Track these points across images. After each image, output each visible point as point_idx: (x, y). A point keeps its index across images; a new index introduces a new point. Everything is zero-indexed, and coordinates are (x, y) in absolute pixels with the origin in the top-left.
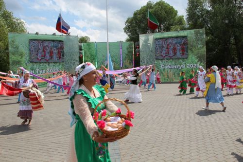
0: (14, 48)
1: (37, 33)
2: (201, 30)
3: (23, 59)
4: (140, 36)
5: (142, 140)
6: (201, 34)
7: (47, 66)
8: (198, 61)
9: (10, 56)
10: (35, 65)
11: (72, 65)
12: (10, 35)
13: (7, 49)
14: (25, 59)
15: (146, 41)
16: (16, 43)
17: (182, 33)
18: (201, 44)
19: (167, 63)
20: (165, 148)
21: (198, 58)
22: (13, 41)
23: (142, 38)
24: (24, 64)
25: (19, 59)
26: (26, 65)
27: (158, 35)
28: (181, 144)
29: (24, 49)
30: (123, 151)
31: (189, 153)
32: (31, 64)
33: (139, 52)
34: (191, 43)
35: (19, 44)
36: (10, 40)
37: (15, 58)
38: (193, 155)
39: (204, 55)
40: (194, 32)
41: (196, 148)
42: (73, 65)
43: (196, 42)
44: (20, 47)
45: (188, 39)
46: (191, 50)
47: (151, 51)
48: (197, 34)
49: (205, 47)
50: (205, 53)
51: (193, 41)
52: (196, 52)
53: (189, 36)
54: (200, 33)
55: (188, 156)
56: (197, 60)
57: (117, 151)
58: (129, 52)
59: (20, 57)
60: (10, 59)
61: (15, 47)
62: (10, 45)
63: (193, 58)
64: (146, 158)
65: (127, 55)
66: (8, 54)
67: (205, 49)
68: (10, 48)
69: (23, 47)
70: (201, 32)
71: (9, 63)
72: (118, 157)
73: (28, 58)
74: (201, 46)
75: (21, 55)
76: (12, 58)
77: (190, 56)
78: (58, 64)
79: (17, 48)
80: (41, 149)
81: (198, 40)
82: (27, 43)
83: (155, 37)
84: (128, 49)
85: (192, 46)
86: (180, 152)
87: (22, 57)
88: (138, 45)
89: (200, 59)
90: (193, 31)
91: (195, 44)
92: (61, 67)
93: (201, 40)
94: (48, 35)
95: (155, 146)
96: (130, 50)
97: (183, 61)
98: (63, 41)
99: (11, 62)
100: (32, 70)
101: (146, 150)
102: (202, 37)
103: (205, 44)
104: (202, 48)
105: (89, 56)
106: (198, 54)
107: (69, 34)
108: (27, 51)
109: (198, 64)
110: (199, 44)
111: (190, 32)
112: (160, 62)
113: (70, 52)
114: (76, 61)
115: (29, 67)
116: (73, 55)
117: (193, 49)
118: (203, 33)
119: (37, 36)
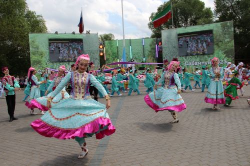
0: (34, 48)
2: (229, 23)
3: (44, 59)
6: (229, 27)
7: (67, 65)
8: (225, 57)
9: (31, 56)
10: (55, 64)
12: (31, 36)
14: (45, 59)
15: (169, 37)
16: (36, 43)
17: (206, 27)
18: (229, 37)
19: (192, 60)
21: (225, 53)
22: (33, 42)
23: (165, 33)
24: (45, 64)
25: (40, 59)
26: (46, 64)
27: (181, 30)
29: (44, 48)
32: (51, 64)
33: (161, 48)
34: (218, 37)
35: (38, 43)
36: (30, 40)
37: (35, 57)
39: (232, 49)
40: (220, 26)
43: (222, 36)
44: (40, 47)
45: (214, 32)
46: (217, 44)
47: (174, 47)
48: (223, 27)
49: (233, 41)
50: (234, 48)
51: (220, 36)
52: (223, 47)
53: (215, 29)
56: (224, 55)
58: (152, 49)
59: (40, 57)
60: (31, 59)
61: (35, 46)
62: (30, 46)
63: (220, 53)
65: (150, 52)
66: (29, 54)
67: (233, 43)
68: (31, 48)
69: (43, 46)
70: (228, 24)
71: (30, 62)
73: (48, 58)
74: (228, 40)
75: (41, 55)
76: (33, 58)
77: (216, 52)
79: (37, 48)
81: (225, 34)
82: (47, 42)
83: (178, 33)
84: (151, 45)
85: (218, 40)
87: (42, 57)
88: (161, 41)
89: (227, 54)
90: (219, 24)
91: (221, 38)
93: (229, 34)
94: (68, 34)
96: (153, 47)
97: (209, 57)
98: (82, 40)
102: (230, 30)
103: (233, 38)
104: (230, 42)
105: (111, 53)
106: (225, 49)
107: (88, 32)
108: (48, 51)
109: (225, 60)
110: (226, 38)
111: (216, 25)
112: (184, 58)
113: (89, 50)
114: (96, 59)
115: (49, 67)
116: (93, 53)
117: (220, 44)
118: (231, 26)
119: (56, 35)
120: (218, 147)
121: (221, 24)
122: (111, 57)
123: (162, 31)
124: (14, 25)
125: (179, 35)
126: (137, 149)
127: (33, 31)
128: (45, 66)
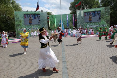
0: (17, 18)
1: (27, 11)
3: (21, 23)
4: (77, 11)
5: (78, 62)
6: (108, 10)
7: (32, 26)
9: (15, 22)
10: (27, 26)
12: (15, 12)
13: (14, 19)
15: (80, 14)
16: (18, 16)
17: (98, 9)
18: (108, 14)
19: (91, 24)
20: (89, 66)
21: (106, 21)
22: (16, 15)
23: (78, 12)
24: (22, 26)
25: (19, 23)
26: (23, 26)
27: (86, 11)
28: (97, 64)
29: (21, 18)
30: (69, 66)
31: (101, 68)
32: (25, 26)
33: (76, 19)
36: (15, 15)
37: (17, 23)
38: (103, 69)
40: (104, 9)
41: (104, 66)
42: (45, 26)
44: (20, 18)
46: (103, 17)
47: (82, 18)
48: (106, 9)
50: (110, 19)
51: (104, 13)
52: (105, 19)
54: (108, 9)
55: (101, 70)
56: (106, 23)
57: (66, 67)
59: (20, 22)
60: (15, 24)
62: (15, 17)
63: (104, 21)
64: (80, 70)
65: (70, 21)
67: (110, 17)
68: (15, 18)
70: (108, 8)
71: (15, 26)
72: (66, 69)
73: (23, 23)
75: (20, 21)
76: (16, 23)
77: (102, 21)
78: (38, 25)
79: (18, 18)
80: (30, 65)
81: (106, 13)
82: (23, 15)
85: (103, 16)
86: (96, 68)
88: (76, 16)
90: (103, 8)
91: (104, 15)
92: (39, 27)
94: (33, 12)
95: (84, 64)
96: (72, 18)
97: (98, 23)
99: (16, 25)
101: (79, 66)
102: (109, 11)
103: (110, 14)
105: (52, 21)
106: (106, 20)
107: (42, 11)
108: (23, 20)
109: (106, 25)
110: (107, 15)
111: (102, 9)
112: (87, 24)
113: (43, 20)
114: (46, 24)
116: (45, 21)
117: (104, 17)
118: (109, 9)
119: (27, 12)
121: (104, 8)
122: (52, 23)
125: (85, 13)
128: (22, 27)
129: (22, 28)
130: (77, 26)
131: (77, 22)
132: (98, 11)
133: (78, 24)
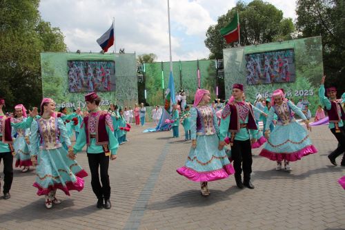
0: (48, 73)
1: (78, 52)
2: (316, 39)
3: (60, 87)
6: (316, 45)
8: (311, 86)
9: (43, 84)
10: (76, 95)
11: (127, 95)
12: (43, 55)
13: (40, 73)
14: (62, 88)
15: (233, 58)
16: (51, 66)
17: (286, 45)
18: (316, 59)
19: (265, 90)
21: (310, 80)
22: (46, 64)
23: (227, 53)
24: (62, 95)
25: (55, 88)
26: (64, 96)
27: (250, 49)
29: (61, 73)
32: (70, 95)
33: (223, 74)
34: (301, 59)
35: (53, 65)
36: (42, 62)
37: (49, 85)
39: (320, 75)
40: (304, 43)
42: (129, 94)
43: (307, 57)
44: (55, 72)
45: (296, 52)
46: (300, 69)
47: (241, 72)
48: (308, 44)
49: (322, 63)
50: (322, 73)
51: (303, 56)
52: (308, 72)
53: (297, 48)
54: (314, 44)
56: (310, 84)
58: (211, 75)
59: (56, 84)
60: (43, 89)
61: (49, 71)
62: (42, 70)
63: (304, 81)
65: (207, 79)
66: (41, 80)
67: (321, 67)
68: (43, 73)
69: (60, 70)
70: (315, 41)
73: (66, 86)
74: (315, 62)
75: (57, 82)
76: (46, 86)
77: (298, 79)
78: (108, 93)
79: (52, 72)
81: (311, 54)
82: (65, 64)
83: (246, 52)
84: (208, 70)
85: (301, 63)
87: (58, 85)
88: (222, 64)
89: (315, 82)
90: (302, 41)
91: (305, 61)
92: (111, 97)
93: (316, 54)
94: (94, 53)
96: (212, 71)
97: (288, 86)
98: (114, 62)
99: (44, 92)
100: (72, 102)
102: (317, 49)
103: (322, 59)
104: (318, 65)
105: (154, 81)
106: (310, 75)
107: (122, 52)
108: (66, 77)
109: (311, 90)
110: (312, 60)
111: (299, 43)
112: (254, 88)
113: (124, 77)
114: (133, 88)
115: (68, 99)
116: (129, 80)
117: (304, 68)
118: (319, 43)
119: (78, 55)
120: (298, 211)
121: (305, 41)
122: (153, 87)
123: (224, 50)
124: (21, 41)
125: (247, 55)
126: (187, 214)
127: (46, 50)
128: (62, 97)
129: (62, 101)
130: (226, 94)
131: (225, 82)
132: (285, 50)
133: (227, 88)
